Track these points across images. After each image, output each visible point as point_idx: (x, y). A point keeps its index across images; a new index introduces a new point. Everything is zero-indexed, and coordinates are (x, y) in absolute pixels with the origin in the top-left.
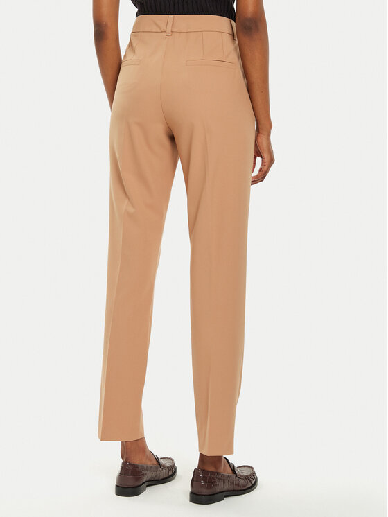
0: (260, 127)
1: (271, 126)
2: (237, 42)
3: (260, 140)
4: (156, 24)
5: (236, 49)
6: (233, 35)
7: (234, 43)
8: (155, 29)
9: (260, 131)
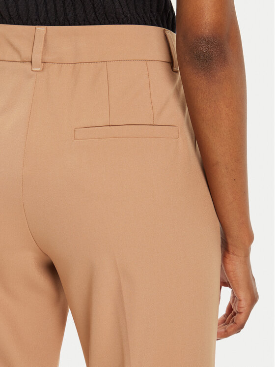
0: (230, 241)
1: (251, 238)
2: (179, 76)
3: (230, 267)
4: (11, 45)
5: (177, 91)
6: (171, 63)
7: (174, 79)
8: (10, 54)
9: (231, 248)
